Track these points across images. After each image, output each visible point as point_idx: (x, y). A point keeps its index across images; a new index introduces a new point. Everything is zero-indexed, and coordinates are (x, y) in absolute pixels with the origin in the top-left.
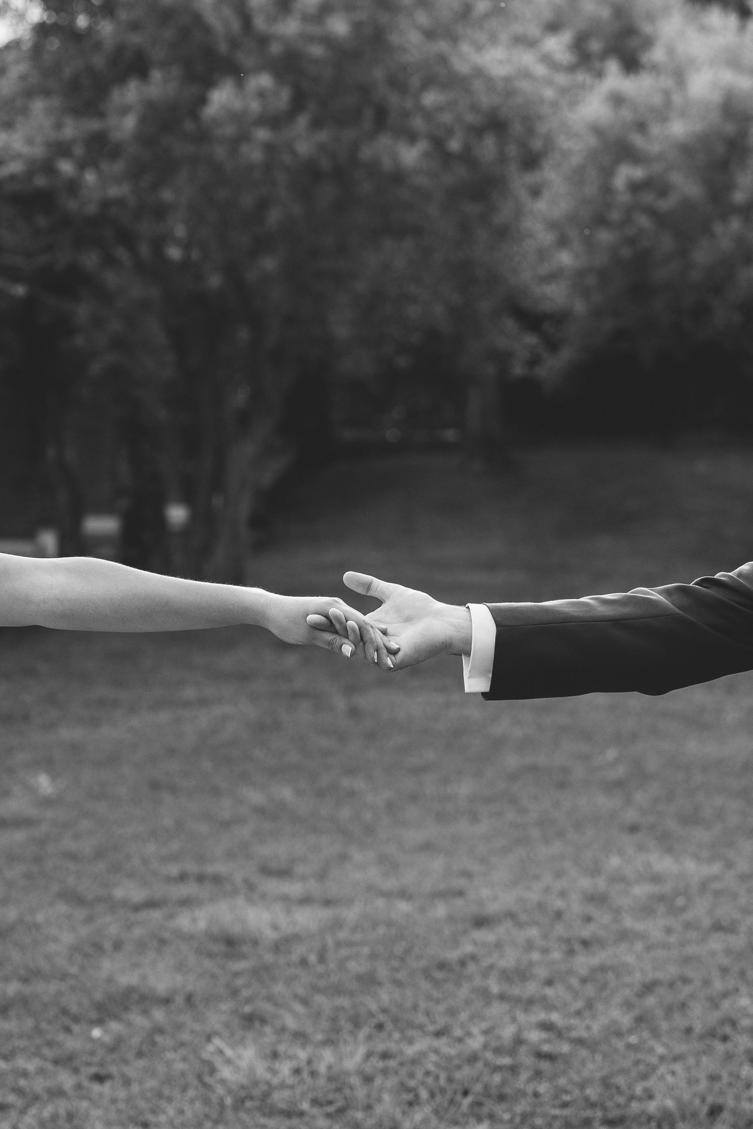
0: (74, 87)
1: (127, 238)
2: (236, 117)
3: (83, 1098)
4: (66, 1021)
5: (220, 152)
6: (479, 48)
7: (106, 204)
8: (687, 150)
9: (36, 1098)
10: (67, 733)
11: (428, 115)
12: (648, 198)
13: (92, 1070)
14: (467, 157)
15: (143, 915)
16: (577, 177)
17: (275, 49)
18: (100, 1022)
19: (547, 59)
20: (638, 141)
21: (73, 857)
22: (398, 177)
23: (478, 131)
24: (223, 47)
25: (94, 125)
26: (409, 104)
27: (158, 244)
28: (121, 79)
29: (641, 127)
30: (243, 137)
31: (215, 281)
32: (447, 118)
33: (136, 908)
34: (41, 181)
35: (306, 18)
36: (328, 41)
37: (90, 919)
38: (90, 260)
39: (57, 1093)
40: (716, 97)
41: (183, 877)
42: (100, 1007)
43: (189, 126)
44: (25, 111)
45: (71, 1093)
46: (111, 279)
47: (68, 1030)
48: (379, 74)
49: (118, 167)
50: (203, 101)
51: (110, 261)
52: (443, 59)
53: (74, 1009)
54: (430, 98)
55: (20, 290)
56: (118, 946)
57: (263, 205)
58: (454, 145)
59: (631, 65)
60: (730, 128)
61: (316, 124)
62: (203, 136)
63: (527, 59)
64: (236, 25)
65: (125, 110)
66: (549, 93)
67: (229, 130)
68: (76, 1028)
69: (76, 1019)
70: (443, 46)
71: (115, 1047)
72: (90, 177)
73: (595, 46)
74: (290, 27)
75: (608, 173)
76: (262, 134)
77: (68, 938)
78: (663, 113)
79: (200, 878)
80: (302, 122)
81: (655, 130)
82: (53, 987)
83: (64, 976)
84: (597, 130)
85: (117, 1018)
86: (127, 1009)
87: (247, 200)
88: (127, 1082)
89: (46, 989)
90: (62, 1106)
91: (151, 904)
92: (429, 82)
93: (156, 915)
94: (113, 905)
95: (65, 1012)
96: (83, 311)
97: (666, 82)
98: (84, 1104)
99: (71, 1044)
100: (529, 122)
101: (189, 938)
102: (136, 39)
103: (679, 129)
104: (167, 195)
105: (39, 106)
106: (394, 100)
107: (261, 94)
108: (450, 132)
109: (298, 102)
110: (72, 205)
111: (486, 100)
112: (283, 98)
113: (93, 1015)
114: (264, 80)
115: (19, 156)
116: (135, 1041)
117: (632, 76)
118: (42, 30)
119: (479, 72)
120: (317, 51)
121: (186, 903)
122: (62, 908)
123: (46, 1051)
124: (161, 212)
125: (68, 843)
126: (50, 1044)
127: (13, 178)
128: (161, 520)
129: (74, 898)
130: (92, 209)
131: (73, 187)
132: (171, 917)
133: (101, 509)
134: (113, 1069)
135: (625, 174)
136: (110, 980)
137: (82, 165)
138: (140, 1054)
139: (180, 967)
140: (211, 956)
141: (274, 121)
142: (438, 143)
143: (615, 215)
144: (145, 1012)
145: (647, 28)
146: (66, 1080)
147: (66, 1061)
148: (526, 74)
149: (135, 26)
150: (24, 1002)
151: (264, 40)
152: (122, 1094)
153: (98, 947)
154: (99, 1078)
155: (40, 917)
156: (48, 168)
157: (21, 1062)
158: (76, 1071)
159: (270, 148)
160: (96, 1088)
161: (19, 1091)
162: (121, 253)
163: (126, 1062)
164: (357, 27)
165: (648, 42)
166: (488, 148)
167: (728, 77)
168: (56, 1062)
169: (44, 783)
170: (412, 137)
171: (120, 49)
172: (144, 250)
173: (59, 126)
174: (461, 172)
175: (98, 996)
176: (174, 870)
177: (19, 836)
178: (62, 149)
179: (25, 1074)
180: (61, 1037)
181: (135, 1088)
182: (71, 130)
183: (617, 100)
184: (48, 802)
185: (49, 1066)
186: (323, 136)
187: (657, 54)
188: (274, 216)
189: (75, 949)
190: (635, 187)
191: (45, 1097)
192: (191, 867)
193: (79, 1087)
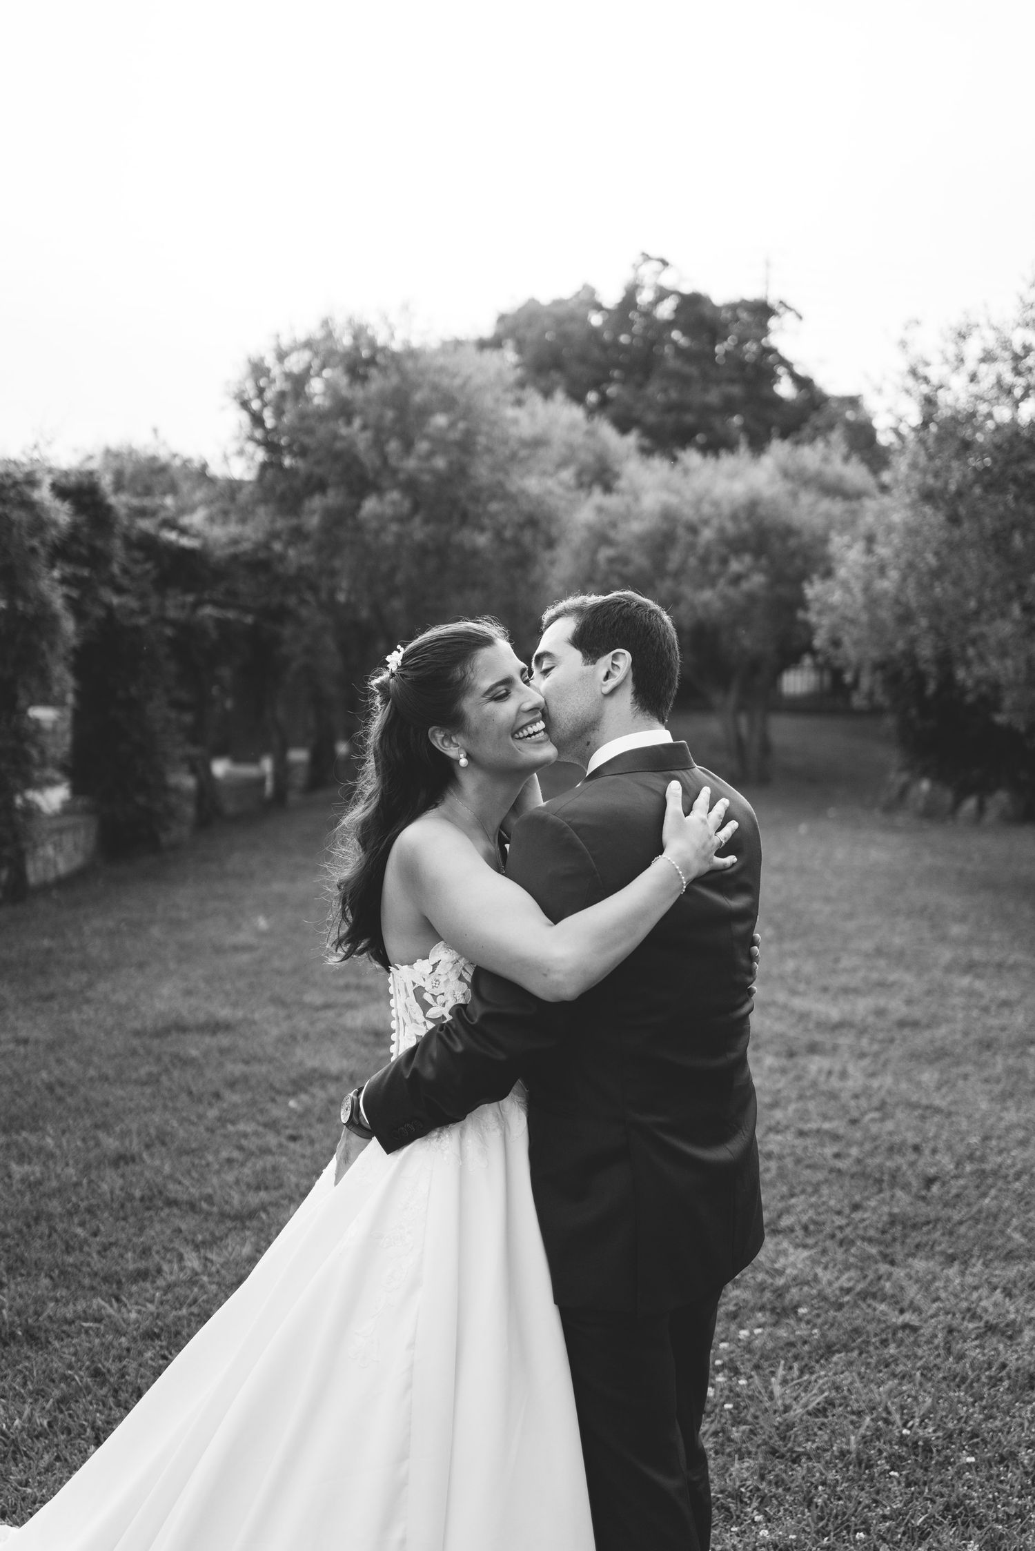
0: (282, 499)
1: (314, 588)
2: (379, 517)
3: (282, 1154)
4: (273, 1094)
5: (368, 538)
6: (522, 477)
7: (301, 568)
8: (641, 539)
9: (252, 1154)
10: (278, 887)
11: (492, 516)
12: (618, 567)
13: (289, 1132)
14: (516, 542)
15: (322, 1014)
16: (577, 554)
17: (402, 476)
18: (293, 1094)
19: (561, 483)
20: (612, 534)
21: (279, 972)
22: (475, 553)
23: (521, 527)
24: (371, 476)
25: (293, 521)
26: (480, 510)
27: (332, 592)
28: (310, 493)
29: (614, 525)
30: (382, 529)
31: (364, 613)
32: (503, 518)
33: (317, 1009)
34: (262, 555)
35: (420, 458)
36: (434, 472)
37: (289, 1017)
38: (292, 601)
39: (265, 1151)
40: (658, 508)
41: (347, 987)
42: (294, 1082)
43: (350, 522)
44: (253, 513)
45: (274, 1149)
46: (304, 612)
47: (273, 1100)
48: (462, 493)
49: (308, 546)
50: (358, 507)
51: (303, 602)
52: (501, 485)
53: (278, 1085)
54: (494, 507)
55: (249, 619)
56: (306, 1037)
57: (393, 570)
58: (508, 534)
59: (608, 489)
60: (665, 526)
61: (426, 521)
62: (359, 528)
63: (550, 483)
64: (378, 463)
65: (313, 512)
66: (562, 504)
67: (374, 525)
68: (279, 1099)
69: (279, 1092)
70: (500, 476)
71: (305, 1113)
72: (292, 553)
73: (586, 478)
74: (411, 463)
75: (595, 552)
76: (394, 527)
77: (275, 1032)
78: (628, 515)
79: (358, 988)
80: (417, 520)
81: (622, 526)
82: (264, 1069)
83: (271, 1060)
84: (589, 527)
85: (306, 1092)
86: (311, 1084)
87: (384, 567)
88: (312, 1142)
89: (261, 1069)
90: (269, 1161)
91: (327, 1006)
92: (493, 497)
93: (330, 1014)
94: (303, 1006)
95: (272, 1087)
96: (287, 631)
97: (628, 499)
98: (284, 1159)
99: (276, 1112)
100: (551, 518)
101: (350, 1031)
102: (319, 471)
103: (636, 527)
104: (337, 563)
105: (261, 511)
106: (471, 507)
107: (393, 503)
108: (504, 527)
109: (416, 508)
110: (280, 569)
111: (526, 507)
112: (407, 505)
113: (290, 1088)
114: (395, 495)
115: (248, 539)
116: (317, 1110)
117: (608, 496)
118: (264, 467)
119: (523, 492)
120: (426, 478)
121: (351, 1006)
122: (271, 1010)
123: (259, 1117)
124: (333, 573)
125: (276, 963)
126: (261, 1111)
127: (245, 553)
128: (333, 752)
129: (278, 1001)
130: (292, 570)
131: (282, 558)
132: (340, 1015)
133: (300, 745)
134: (303, 1132)
135: (605, 553)
136: (301, 1063)
137: (288, 544)
138: (320, 1120)
139: (347, 1054)
140: (365, 1045)
141: (402, 519)
142: (498, 535)
143: (599, 577)
144: (323, 1087)
145: (617, 468)
146: (272, 1140)
147: (272, 1125)
148: (550, 493)
149: (318, 463)
150: (245, 1078)
151: (395, 472)
152: (308, 1151)
153: (293, 1037)
154: (293, 1138)
155: (257, 1016)
156: (266, 546)
157: (242, 1127)
158: (278, 1133)
159: (400, 537)
160: (292, 1145)
161: (240, 1148)
162: (309, 596)
163: (310, 1126)
164: (451, 463)
165: (617, 476)
166: (527, 537)
167: (666, 497)
168: (265, 1125)
169: (262, 923)
170: (482, 529)
171: (309, 477)
172: (324, 596)
173: (273, 521)
174: (511, 552)
175: (293, 1075)
176: (341, 982)
177: (245, 958)
178: (274, 535)
179: (245, 1135)
180: (269, 1106)
181: (317, 1146)
182: (281, 524)
183: (600, 510)
184: (262, 935)
185: (261, 1129)
186: (431, 528)
187: (622, 484)
188: (400, 578)
189: (280, 1040)
190: (611, 561)
191: (258, 1153)
192: (352, 980)
193: (280, 1145)
